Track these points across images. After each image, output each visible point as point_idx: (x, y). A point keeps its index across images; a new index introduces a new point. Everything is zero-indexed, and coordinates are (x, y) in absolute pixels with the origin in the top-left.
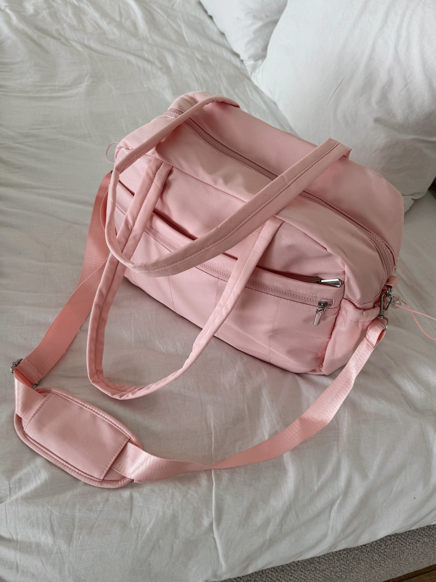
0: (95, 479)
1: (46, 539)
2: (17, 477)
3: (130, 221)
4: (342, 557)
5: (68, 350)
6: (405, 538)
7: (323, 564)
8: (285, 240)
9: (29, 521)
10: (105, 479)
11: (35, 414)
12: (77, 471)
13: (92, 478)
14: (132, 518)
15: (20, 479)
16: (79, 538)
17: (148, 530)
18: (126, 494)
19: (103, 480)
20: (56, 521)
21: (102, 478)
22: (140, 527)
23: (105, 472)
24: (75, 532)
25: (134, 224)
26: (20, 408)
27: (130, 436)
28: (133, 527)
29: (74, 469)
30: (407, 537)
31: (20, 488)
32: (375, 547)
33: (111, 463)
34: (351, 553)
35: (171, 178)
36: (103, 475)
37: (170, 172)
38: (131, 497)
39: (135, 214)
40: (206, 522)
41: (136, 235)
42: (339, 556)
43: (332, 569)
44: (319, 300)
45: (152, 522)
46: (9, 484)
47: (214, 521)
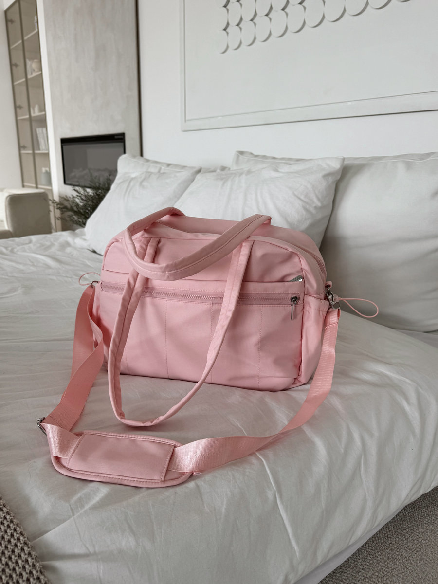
0: (156, 481)
1: (127, 542)
2: (76, 498)
3: (132, 282)
4: (379, 559)
5: (81, 415)
6: (417, 528)
7: (368, 570)
8: (258, 253)
9: (104, 528)
10: (166, 479)
11: (74, 451)
12: (136, 480)
13: (153, 481)
14: (205, 505)
15: (80, 499)
16: (161, 532)
17: (224, 510)
18: (191, 484)
19: (164, 480)
20: (133, 522)
21: (163, 479)
22: (215, 510)
23: (164, 472)
24: (155, 529)
25: (135, 285)
26: (57, 449)
27: (174, 443)
28: (208, 511)
29: (133, 479)
30: (418, 527)
31: (82, 506)
32: (400, 543)
33: (167, 465)
34: (384, 553)
35: (160, 245)
36: (164, 475)
37: (159, 242)
38: (197, 486)
39: (135, 277)
40: (270, 495)
41: (138, 292)
42: (377, 559)
43: (377, 574)
44: (290, 296)
45: (225, 503)
46: (70, 505)
47: (277, 493)
